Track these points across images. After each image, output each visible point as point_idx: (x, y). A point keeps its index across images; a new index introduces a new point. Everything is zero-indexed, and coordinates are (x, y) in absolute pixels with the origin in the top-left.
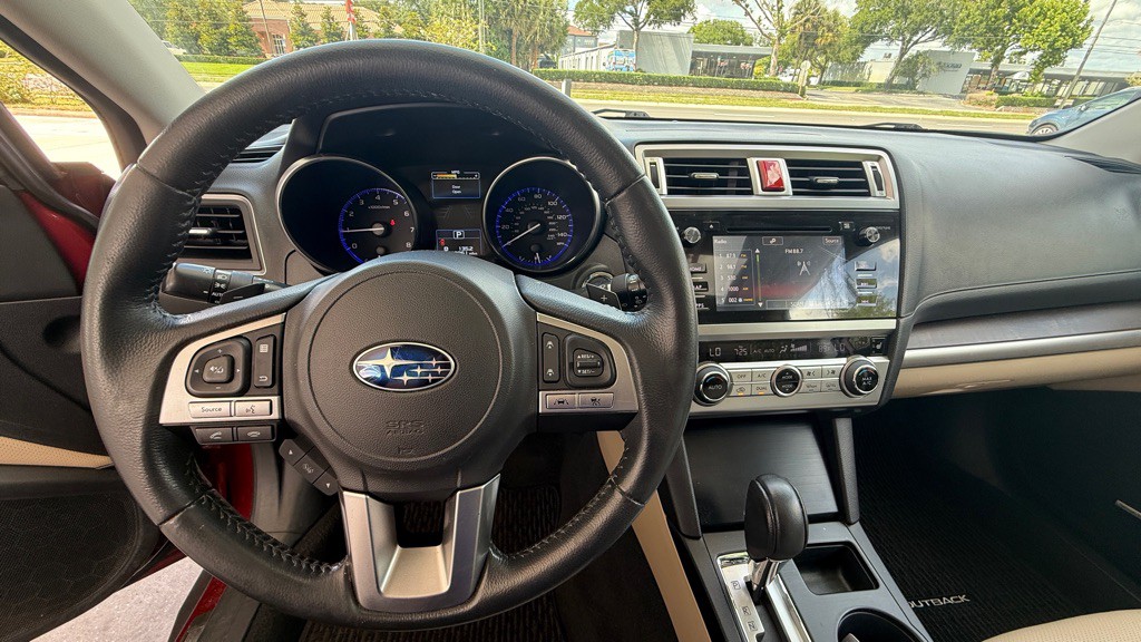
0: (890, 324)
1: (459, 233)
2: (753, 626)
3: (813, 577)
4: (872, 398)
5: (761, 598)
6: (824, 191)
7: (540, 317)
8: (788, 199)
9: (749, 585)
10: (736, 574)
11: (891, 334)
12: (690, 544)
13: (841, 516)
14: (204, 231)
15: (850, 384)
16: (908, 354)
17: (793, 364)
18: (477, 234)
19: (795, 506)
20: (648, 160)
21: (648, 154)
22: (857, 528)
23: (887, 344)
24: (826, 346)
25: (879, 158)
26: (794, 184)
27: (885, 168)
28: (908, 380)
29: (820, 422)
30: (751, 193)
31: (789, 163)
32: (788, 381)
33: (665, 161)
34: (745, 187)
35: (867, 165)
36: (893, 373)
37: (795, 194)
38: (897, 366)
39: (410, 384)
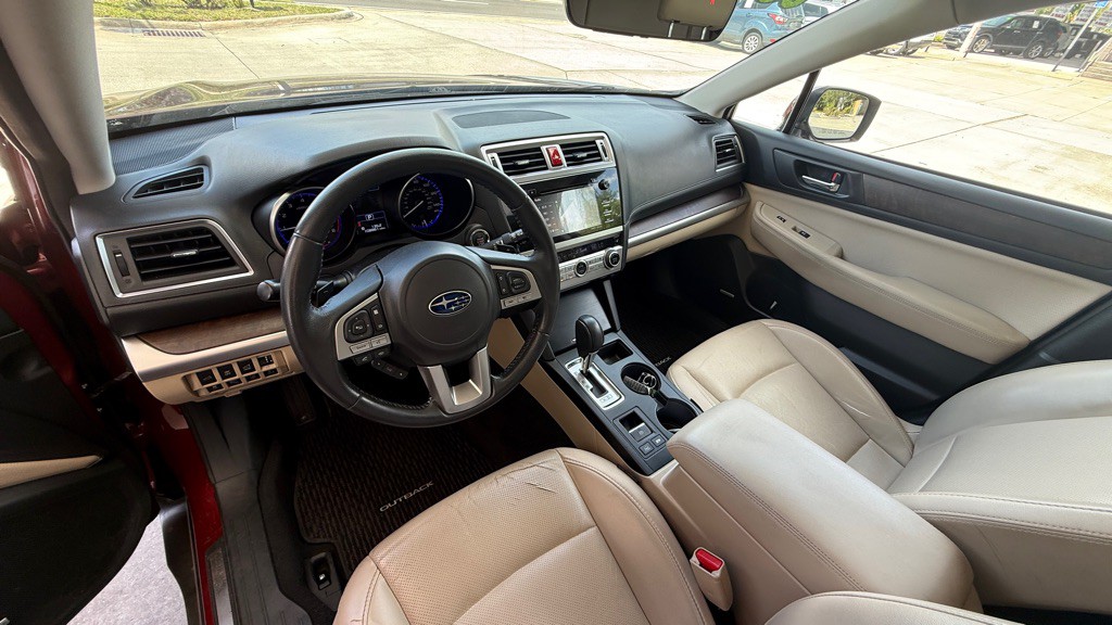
0: (620, 229)
1: (369, 216)
2: (587, 387)
3: (607, 360)
4: (617, 267)
5: (589, 376)
6: (580, 162)
7: (493, 267)
8: (566, 170)
9: (582, 372)
10: (575, 368)
11: (621, 233)
12: (550, 364)
13: (613, 330)
14: (193, 252)
15: (609, 262)
16: (630, 241)
17: (583, 259)
18: (382, 214)
19: (597, 326)
20: (490, 155)
21: (488, 152)
22: (620, 332)
23: (620, 239)
24: (594, 247)
25: (602, 138)
26: (567, 159)
27: (606, 142)
28: (632, 253)
29: (596, 286)
30: (546, 169)
31: (562, 146)
32: (581, 268)
33: (499, 155)
34: (542, 165)
35: (598, 142)
36: (625, 252)
37: (568, 165)
38: (626, 247)
39: (456, 310)
